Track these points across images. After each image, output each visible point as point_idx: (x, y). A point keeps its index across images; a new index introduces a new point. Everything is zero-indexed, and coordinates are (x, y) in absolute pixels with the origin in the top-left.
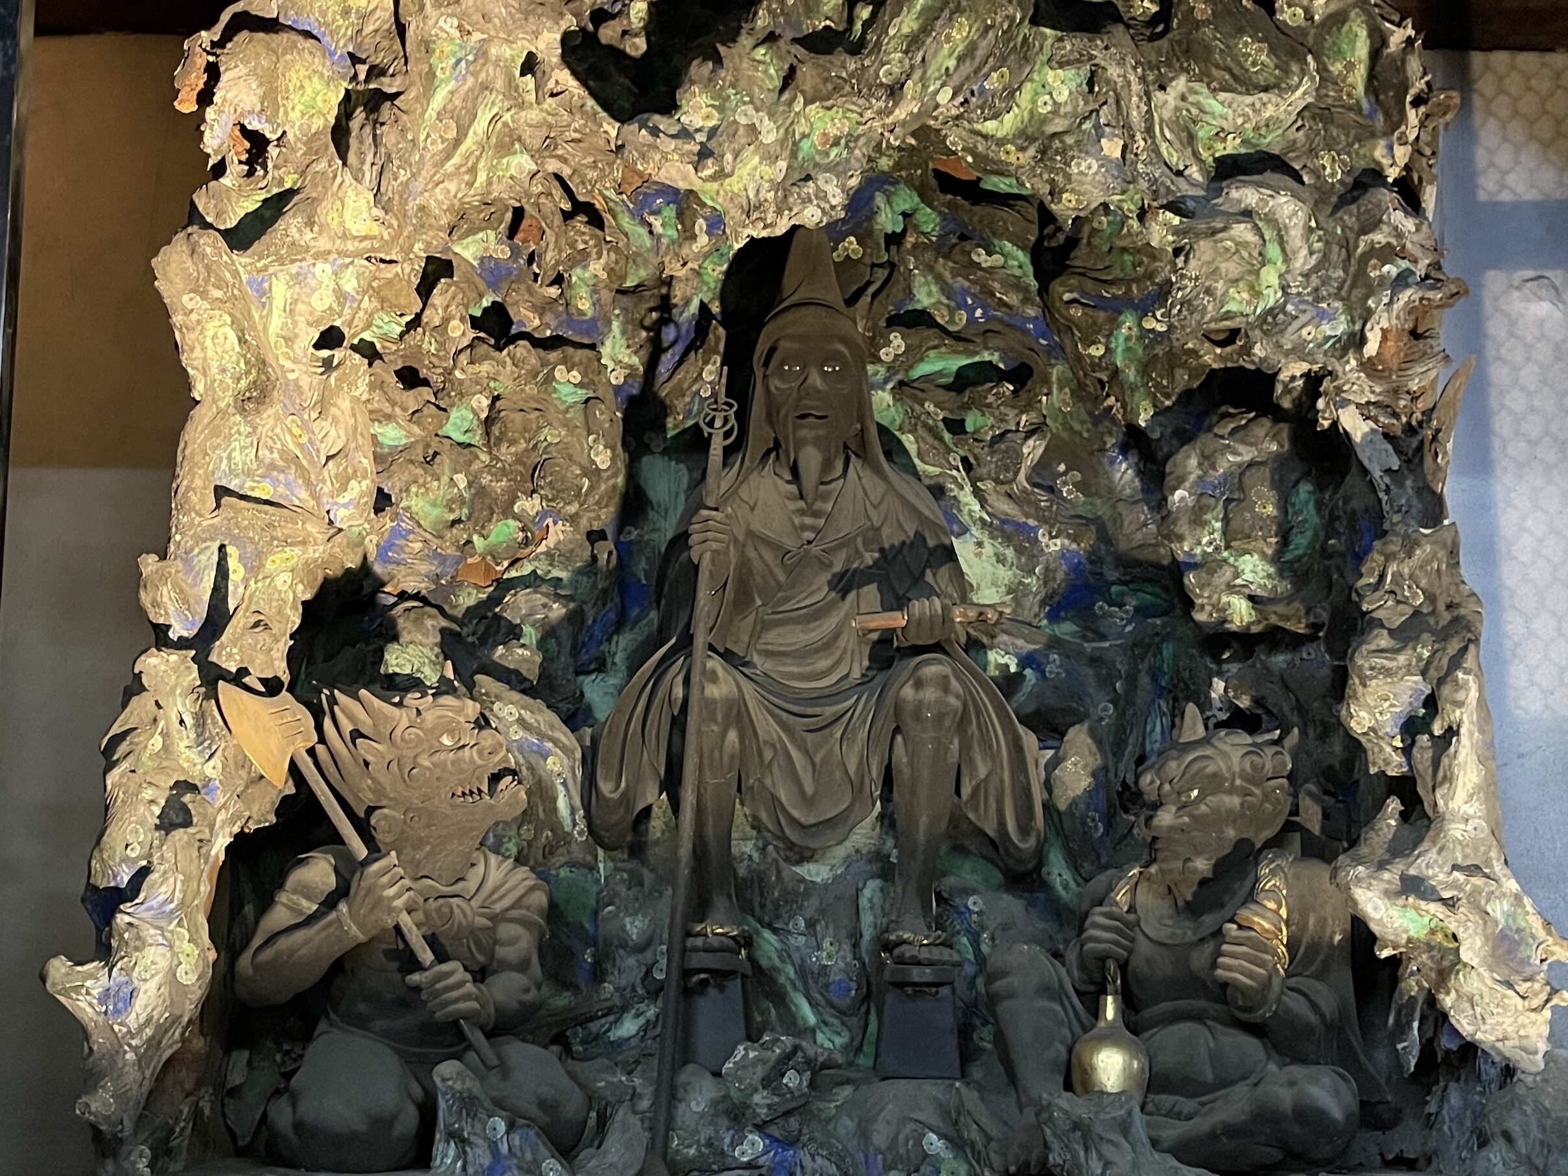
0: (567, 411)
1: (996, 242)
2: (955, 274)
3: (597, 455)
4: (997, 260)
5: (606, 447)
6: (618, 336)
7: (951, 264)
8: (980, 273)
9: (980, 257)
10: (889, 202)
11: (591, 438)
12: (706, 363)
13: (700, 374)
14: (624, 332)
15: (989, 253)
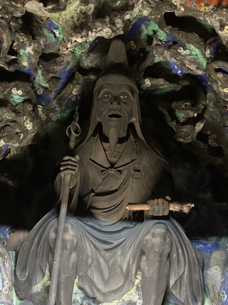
0: (16, 106)
1: (187, 45)
2: (171, 57)
3: (27, 124)
4: (187, 52)
5: (30, 121)
6: (40, 76)
7: (169, 53)
8: (180, 57)
9: (181, 50)
10: (147, 28)
11: (25, 117)
12: (74, 88)
13: (72, 92)
14: (43, 75)
15: (185, 49)
